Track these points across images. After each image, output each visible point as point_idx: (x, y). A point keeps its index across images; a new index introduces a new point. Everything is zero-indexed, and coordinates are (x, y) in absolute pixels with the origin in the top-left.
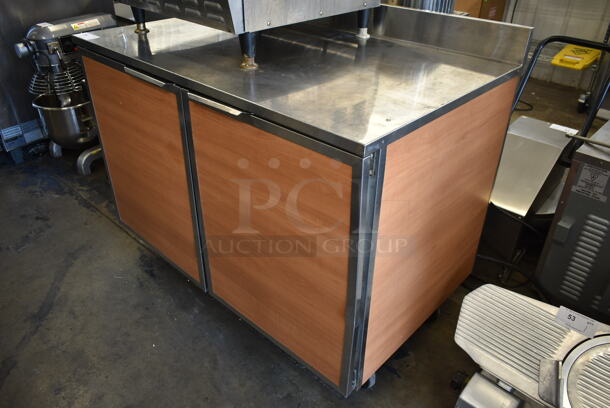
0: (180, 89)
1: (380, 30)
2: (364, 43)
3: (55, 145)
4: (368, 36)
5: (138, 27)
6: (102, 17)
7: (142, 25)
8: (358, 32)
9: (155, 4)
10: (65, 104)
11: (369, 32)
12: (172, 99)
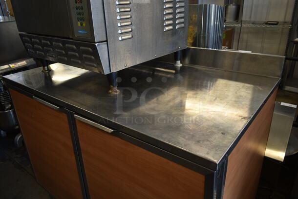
0: (69, 111)
1: (187, 61)
2: (179, 69)
3: (2, 131)
4: (181, 65)
5: (44, 69)
6: (28, 60)
7: (46, 67)
8: (175, 63)
9: (52, 57)
10: (7, 108)
11: (181, 63)
12: (64, 117)
